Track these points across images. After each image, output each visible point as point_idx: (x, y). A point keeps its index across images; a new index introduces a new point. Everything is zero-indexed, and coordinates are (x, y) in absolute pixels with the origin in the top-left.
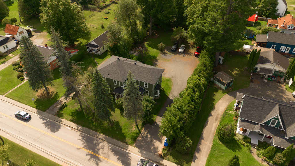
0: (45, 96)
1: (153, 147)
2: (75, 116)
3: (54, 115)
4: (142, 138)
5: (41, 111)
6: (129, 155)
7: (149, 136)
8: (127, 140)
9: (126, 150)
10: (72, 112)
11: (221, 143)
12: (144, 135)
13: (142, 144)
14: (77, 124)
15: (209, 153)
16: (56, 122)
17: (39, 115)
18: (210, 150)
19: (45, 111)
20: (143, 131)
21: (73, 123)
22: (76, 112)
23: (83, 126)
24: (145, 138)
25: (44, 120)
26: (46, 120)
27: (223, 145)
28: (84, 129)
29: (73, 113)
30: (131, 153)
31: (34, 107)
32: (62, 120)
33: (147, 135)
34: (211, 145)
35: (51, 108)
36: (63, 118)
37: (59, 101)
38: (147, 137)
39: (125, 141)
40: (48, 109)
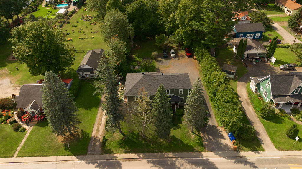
0: (70, 138)
1: (223, 145)
2: (126, 146)
3: (101, 154)
4: (207, 142)
5: (82, 156)
6: (209, 161)
7: (211, 137)
8: (196, 149)
9: (203, 157)
10: (118, 144)
11: (267, 121)
12: (206, 138)
13: (212, 147)
14: (135, 153)
15: (266, 132)
16: (111, 160)
17: (83, 161)
18: (265, 129)
19: (86, 154)
20: (202, 135)
21: (130, 154)
22: (123, 142)
23: (143, 152)
24: (209, 141)
25: (94, 163)
26: (97, 162)
27: (270, 122)
28: (147, 155)
29: (120, 144)
30: (209, 158)
31: (69, 155)
32: (115, 155)
33: (209, 138)
34: (262, 126)
35: (90, 148)
36: (115, 154)
37: (92, 138)
38: (210, 139)
39: (195, 150)
40: (87, 150)
